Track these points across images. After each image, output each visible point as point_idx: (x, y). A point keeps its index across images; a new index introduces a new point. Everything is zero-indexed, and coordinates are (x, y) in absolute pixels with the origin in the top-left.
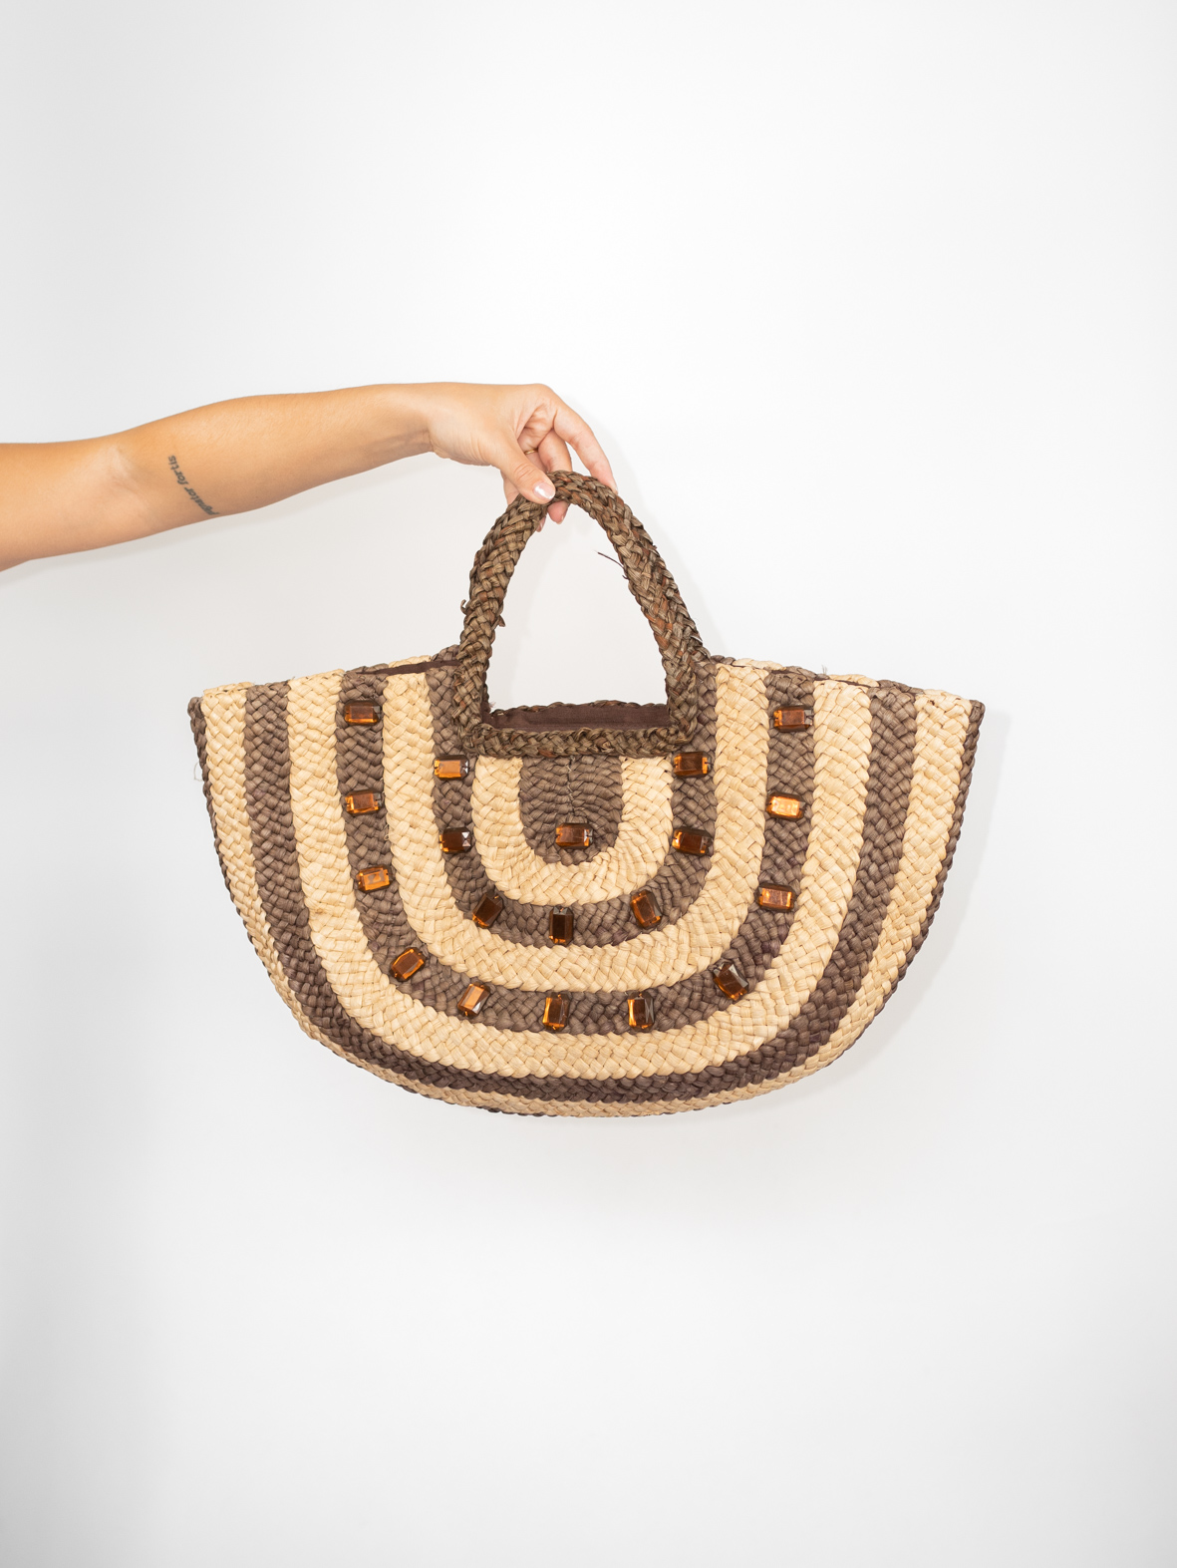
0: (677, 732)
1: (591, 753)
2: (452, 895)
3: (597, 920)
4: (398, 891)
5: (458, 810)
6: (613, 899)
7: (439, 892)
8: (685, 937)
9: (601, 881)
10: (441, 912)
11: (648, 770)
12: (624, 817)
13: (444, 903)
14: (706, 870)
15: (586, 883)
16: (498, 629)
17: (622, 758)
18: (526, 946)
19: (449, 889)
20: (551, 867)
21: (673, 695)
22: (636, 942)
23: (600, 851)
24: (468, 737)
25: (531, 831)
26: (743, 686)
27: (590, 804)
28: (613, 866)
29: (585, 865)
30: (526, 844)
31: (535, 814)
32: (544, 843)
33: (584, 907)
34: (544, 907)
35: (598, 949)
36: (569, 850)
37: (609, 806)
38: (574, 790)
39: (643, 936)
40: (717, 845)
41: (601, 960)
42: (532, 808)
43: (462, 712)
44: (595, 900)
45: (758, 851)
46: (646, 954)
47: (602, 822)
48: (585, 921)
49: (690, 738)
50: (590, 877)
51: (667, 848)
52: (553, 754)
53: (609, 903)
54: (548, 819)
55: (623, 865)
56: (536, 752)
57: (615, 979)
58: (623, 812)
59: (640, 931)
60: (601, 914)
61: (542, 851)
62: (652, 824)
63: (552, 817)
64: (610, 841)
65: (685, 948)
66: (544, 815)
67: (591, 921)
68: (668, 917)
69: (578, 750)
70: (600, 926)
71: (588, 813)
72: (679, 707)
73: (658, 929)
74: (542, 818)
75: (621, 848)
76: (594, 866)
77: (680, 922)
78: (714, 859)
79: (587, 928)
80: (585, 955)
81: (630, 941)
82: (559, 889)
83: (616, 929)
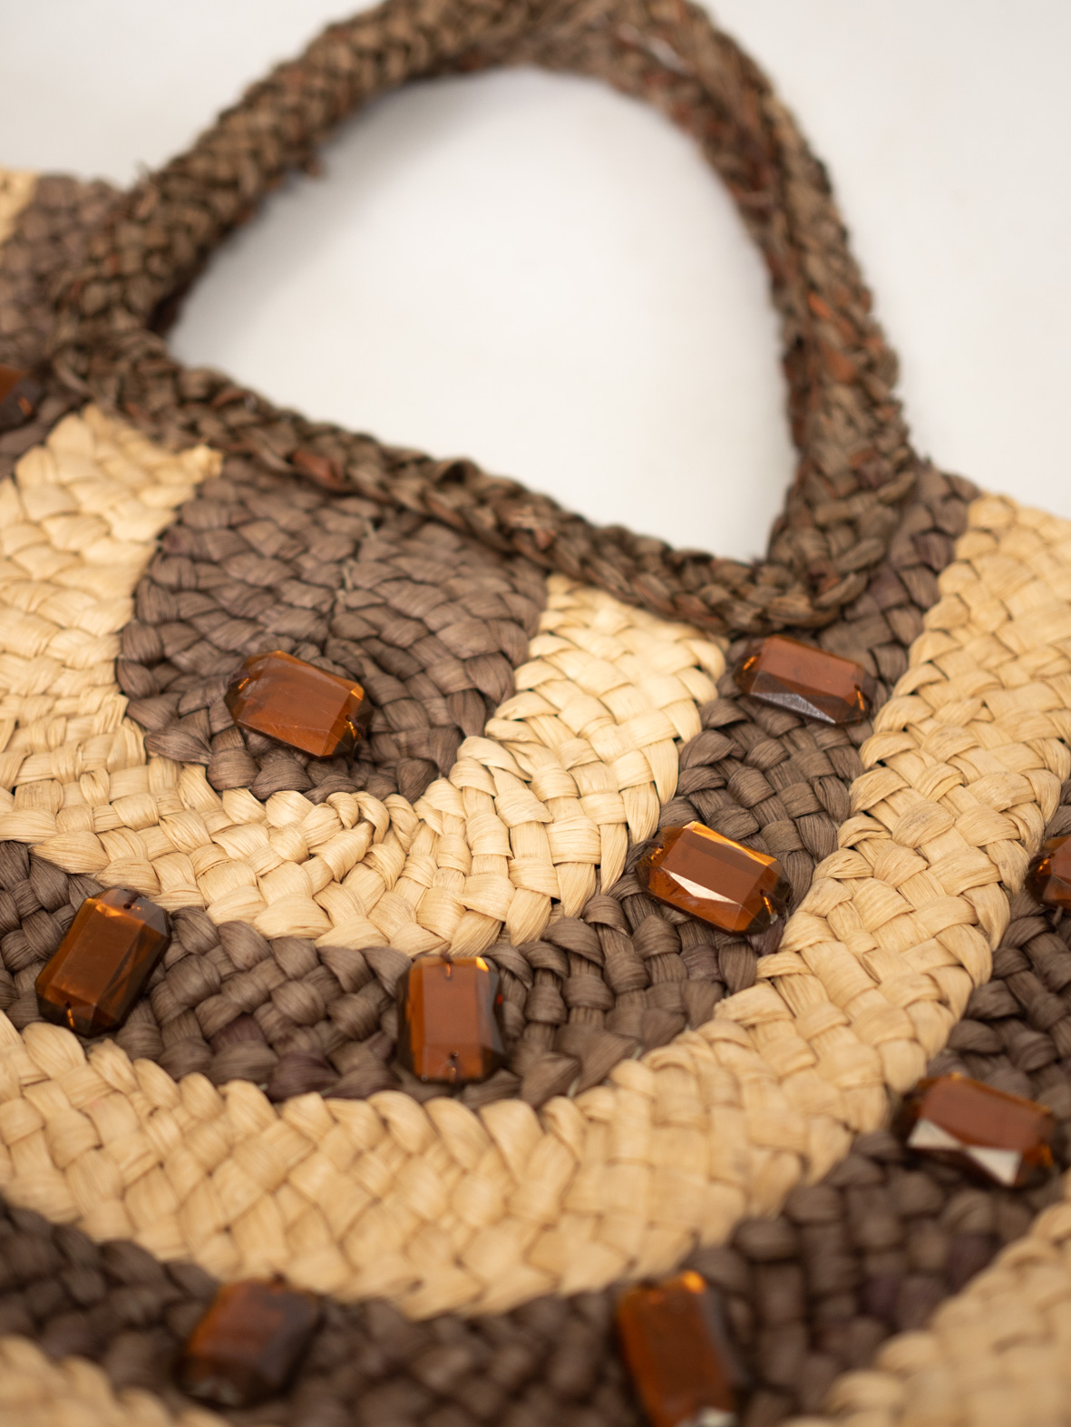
3: (245, 991)
6: (341, 950)
9: (319, 878)
11: (636, 642)
12: (493, 726)
15: (263, 863)
17: (557, 584)
20: (160, 772)
21: (820, 490)
22: (358, 1115)
23: (362, 789)
24: (80, 347)
25: (145, 644)
26: (1051, 557)
27: (391, 645)
28: (387, 855)
29: (289, 805)
30: (106, 674)
31: (188, 605)
32: (174, 697)
33: (221, 935)
34: (71, 876)
35: (200, 1086)
36: (255, 740)
37: (450, 675)
38: (356, 588)
39: (398, 1105)
40: (800, 928)
41: (186, 1135)
42: (188, 580)
43: (98, 279)
44: (274, 924)
45: (958, 987)
46: (376, 1173)
47: (408, 717)
48: (193, 982)
49: (823, 618)
50: (288, 846)
51: (610, 873)
52: (333, 472)
53: (320, 957)
54: (219, 637)
55: (420, 870)
56: (282, 448)
57: (206, 1218)
58: (501, 711)
59: (393, 1084)
60: (264, 978)
61: (154, 713)
62: (587, 780)
63: (239, 636)
64: (407, 779)
65: (540, 1200)
66: (216, 619)
67: (214, 990)
68: (520, 1078)
69: (422, 497)
70: (246, 1015)
71: (370, 670)
72: (823, 529)
73: (462, 1100)
74: (203, 624)
75: (439, 813)
76: (319, 817)
77: (562, 1109)
78: (770, 965)
79: (191, 1006)
80: (137, 1096)
81: (336, 1104)
82: (154, 849)
83: (302, 1042)
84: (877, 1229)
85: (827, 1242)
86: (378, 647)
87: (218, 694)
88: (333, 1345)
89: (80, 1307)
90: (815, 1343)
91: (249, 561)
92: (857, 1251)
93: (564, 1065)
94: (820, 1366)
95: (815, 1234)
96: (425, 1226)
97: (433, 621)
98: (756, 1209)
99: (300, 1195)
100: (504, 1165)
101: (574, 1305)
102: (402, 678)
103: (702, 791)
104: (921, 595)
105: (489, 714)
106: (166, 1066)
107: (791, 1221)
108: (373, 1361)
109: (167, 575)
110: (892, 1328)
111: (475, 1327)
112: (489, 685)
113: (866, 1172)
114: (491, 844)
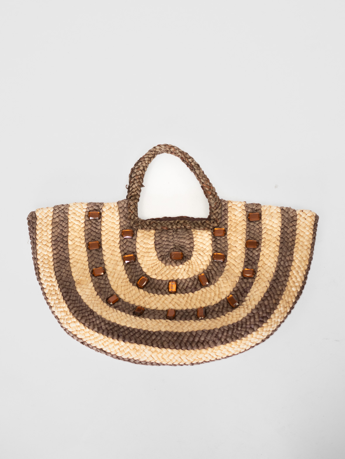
0: (213, 222)
1: (181, 228)
2: (128, 277)
3: (186, 285)
4: (107, 276)
5: (130, 249)
6: (192, 277)
7: (123, 277)
8: (217, 289)
9: (187, 272)
10: (123, 284)
11: (203, 234)
12: (194, 250)
13: (125, 281)
14: (224, 267)
15: (181, 272)
16: (142, 188)
17: (192, 230)
18: (158, 295)
19: (126, 276)
20: (167, 267)
21: (213, 210)
22: (200, 291)
23: (186, 261)
24: (134, 223)
25: (159, 255)
26: (237, 207)
27: (181, 245)
28: (191, 266)
29: (181, 266)
30: (158, 259)
31: (161, 249)
32: (165, 259)
33: (181, 280)
34: (166, 281)
35: (186, 294)
36: (175, 261)
37: (188, 246)
38: (175, 241)
39: (203, 289)
40: (228, 259)
41: (187, 298)
42: (160, 247)
43: (132, 215)
44: (185, 278)
45: (243, 260)
46: (204, 295)
47: (186, 251)
48: (181, 286)
49: (218, 225)
50: (183, 270)
51: (210, 260)
52: (167, 228)
53: (190, 279)
54: (165, 251)
55: (194, 266)
56: (160, 228)
57: (193, 305)
58: (194, 248)
59: (202, 288)
60: (187, 283)
61: (164, 262)
62: (205, 252)
63: (168, 250)
64: (189, 258)
65: (217, 293)
66: (164, 249)
67: (183, 285)
68: (211, 283)
69: (176, 227)
70: (187, 286)
71: (181, 248)
72: (215, 214)
73: (208, 287)
74: (163, 250)
75: (193, 260)
76: (184, 266)
77: (216, 284)
78: (227, 263)
79: (182, 288)
80: (182, 297)
81: (198, 291)
82: (171, 274)
83: (193, 287)
84: (243, 285)
85: (240, 287)
86: (180, 246)
87: (169, 257)
88: (208, 311)
89: (187, 316)
90: (242, 296)
91: (164, 242)
92: (243, 288)
93: (214, 280)
94: (243, 298)
95: (239, 287)
96: (210, 298)
97: (184, 241)
98: (234, 287)
99: (199, 299)
100: (213, 291)
101: (224, 300)
102: (183, 248)
103: (215, 248)
104: (227, 218)
105: (193, 249)
106: (183, 293)
107: (237, 287)
108: (211, 311)
109: (158, 247)
110: (247, 293)
111: (217, 304)
112: (192, 245)
113: (241, 281)
114: (199, 262)
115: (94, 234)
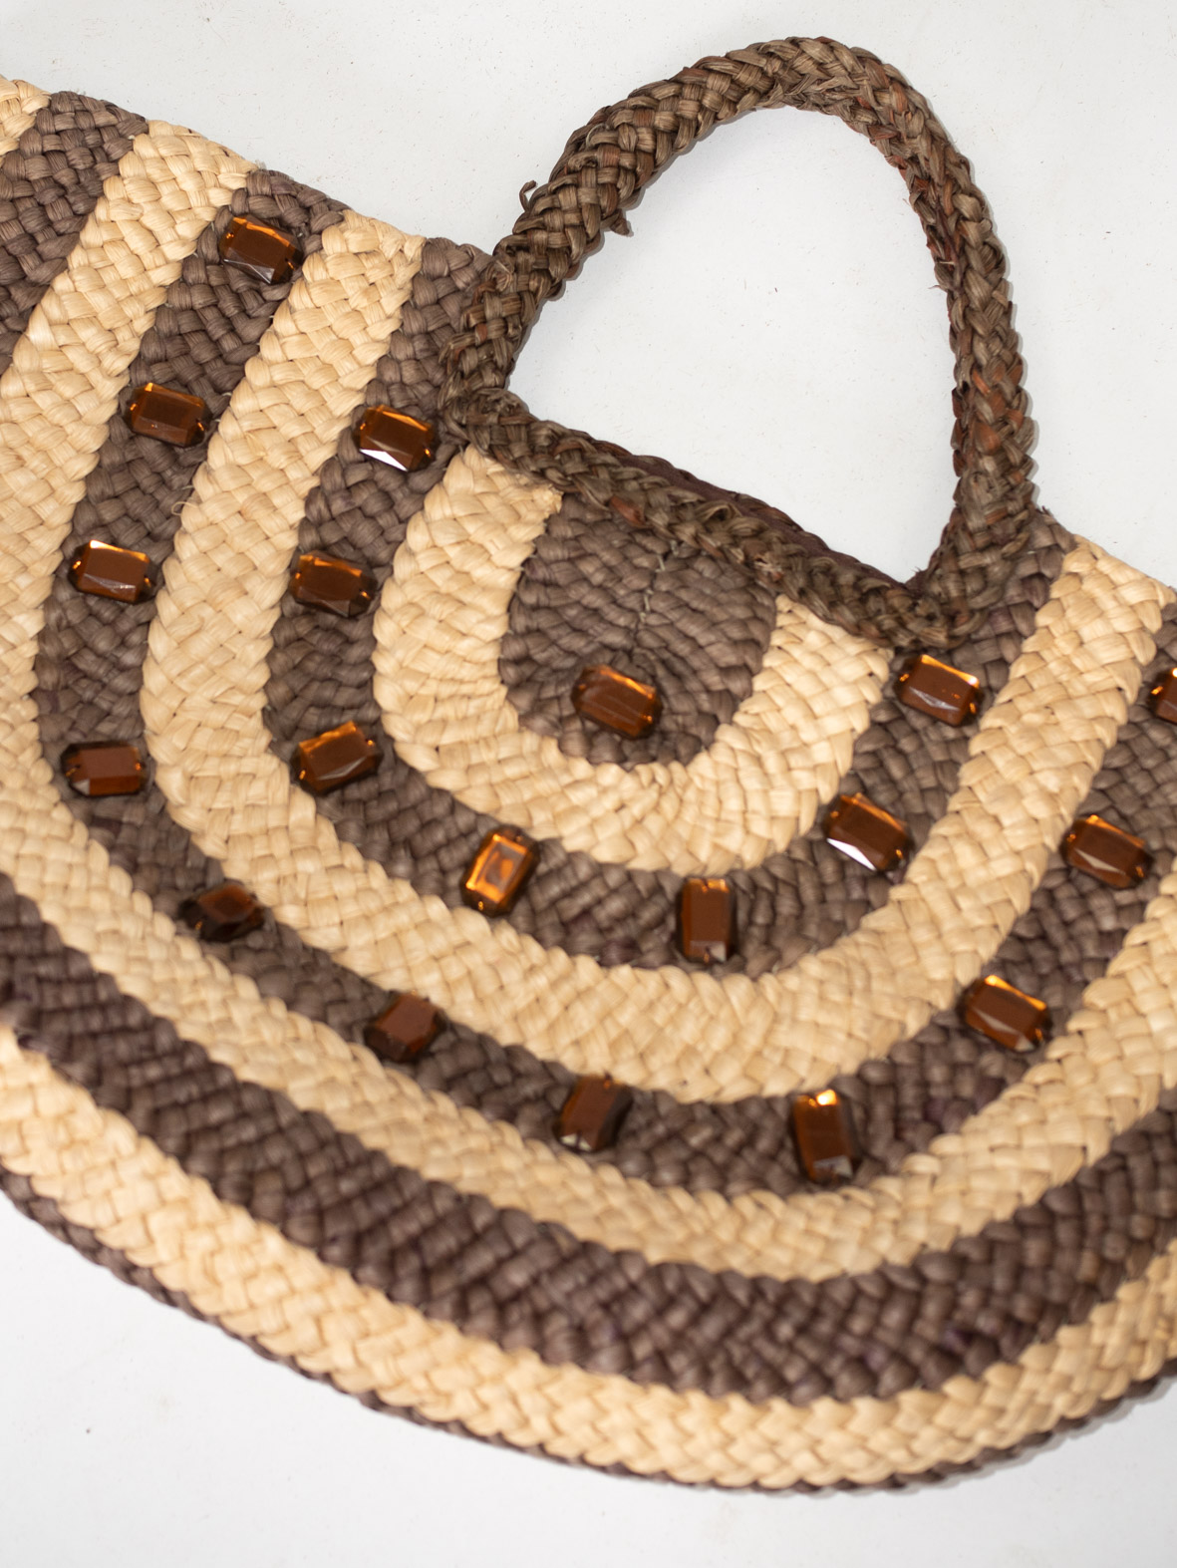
0: (931, 618)
1: (721, 557)
2: (265, 688)
3: (586, 898)
4: (148, 623)
5: (364, 533)
6: (642, 872)
7: (236, 673)
8: (758, 1020)
9: (628, 823)
10: (218, 717)
11: (832, 655)
12: (739, 718)
13: (237, 699)
14: (868, 907)
15: (596, 812)
16: (610, 237)
17: (783, 603)
18: (390, 875)
19: (261, 677)
20: (530, 741)
21: (965, 544)
22: (651, 980)
23: (654, 759)
24: (460, 402)
25: (516, 648)
26: (1115, 598)
27: (675, 655)
28: (669, 806)
29: (611, 773)
30: (493, 670)
31: (543, 620)
32: (537, 686)
33: (572, 858)
34: (478, 815)
35: (560, 956)
36: (590, 725)
37: (714, 680)
38: (653, 611)
39: (674, 976)
40: (917, 870)
41: (554, 985)
42: (544, 600)
43: (473, 346)
44: (604, 854)
45: (1006, 922)
46: (660, 1016)
47: (681, 705)
48: (555, 889)
49: (955, 644)
50: (610, 802)
51: (806, 823)
52: (637, 516)
53: (630, 876)
54: (566, 642)
55: (689, 815)
56: (603, 496)
57: (565, 1039)
58: (744, 706)
59: (671, 961)
60: (597, 890)
61: (524, 700)
62: (795, 760)
63: (578, 643)
64: (683, 751)
65: (752, 1041)
66: (562, 631)
67: (570, 894)
68: (745, 961)
69: (696, 538)
70: (586, 912)
71: (661, 672)
72: (962, 573)
73: (712, 974)
74: (553, 634)
75: (702, 777)
76: (629, 784)
77: (768, 980)
78: (897, 893)
79: (553, 903)
80: (522, 957)
81: (640, 973)
82: (527, 795)
83: (619, 933)
84: (937, 1073)
85: (909, 1078)
86: (666, 655)
87: (565, 690)
88: (637, 1119)
89: (498, 1087)
90: (898, 1136)
91: (584, 589)
92: (924, 1084)
93: (771, 955)
94: (899, 1147)
95: (904, 1073)
96: (690, 1051)
97: (702, 641)
98: (873, 1055)
99: (618, 1025)
100: (734, 1014)
101: (769, 1103)
102: (678, 677)
103: (866, 771)
104: (1023, 627)
105: (735, 709)
106: (540, 940)
107: (891, 1065)
108: (660, 1129)
109: (530, 598)
110: (939, 1130)
111: (715, 1110)
112: (736, 686)
113: (935, 1038)
114: (733, 804)
115: (204, 354)
